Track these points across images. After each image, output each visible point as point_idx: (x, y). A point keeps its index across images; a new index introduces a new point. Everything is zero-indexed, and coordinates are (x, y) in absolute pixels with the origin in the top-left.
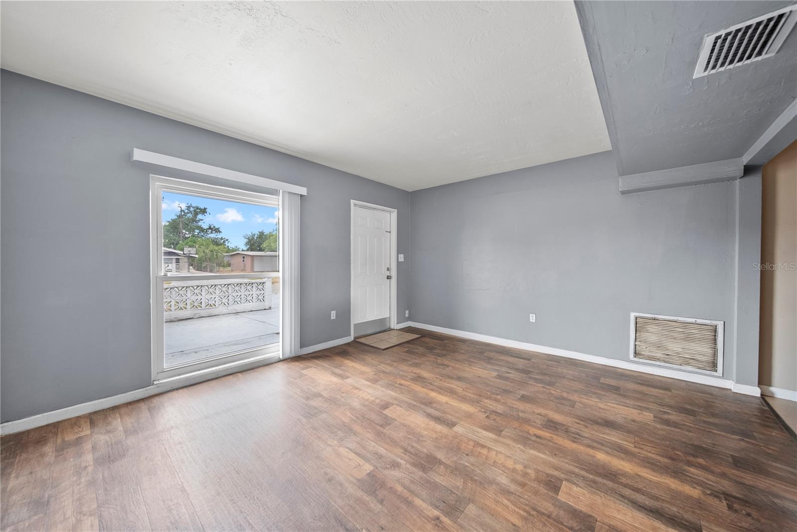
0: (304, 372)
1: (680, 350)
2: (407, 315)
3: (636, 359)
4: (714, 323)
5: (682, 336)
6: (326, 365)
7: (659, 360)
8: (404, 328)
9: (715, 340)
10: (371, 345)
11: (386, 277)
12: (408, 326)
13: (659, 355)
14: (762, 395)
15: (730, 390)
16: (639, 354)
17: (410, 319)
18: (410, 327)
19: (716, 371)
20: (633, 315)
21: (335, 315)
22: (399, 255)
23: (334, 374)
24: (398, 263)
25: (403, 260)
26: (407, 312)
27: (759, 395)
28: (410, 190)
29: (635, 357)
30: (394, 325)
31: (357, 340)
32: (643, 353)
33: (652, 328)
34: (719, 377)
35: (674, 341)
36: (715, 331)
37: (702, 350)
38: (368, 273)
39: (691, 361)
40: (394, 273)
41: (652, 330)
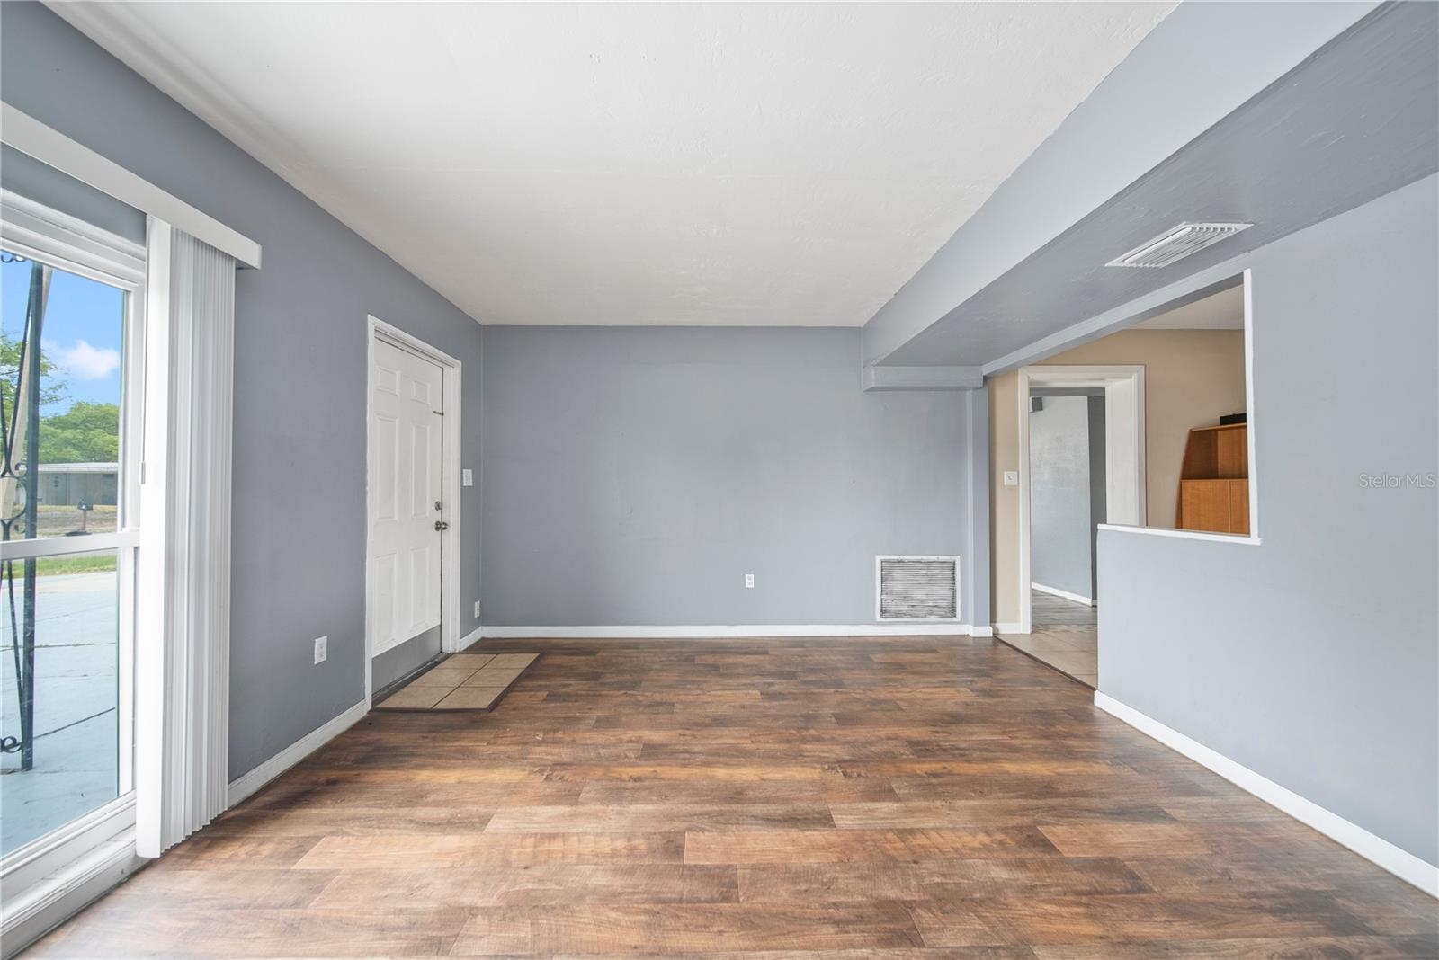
0: (307, 863)
1: (924, 597)
2: (477, 614)
3: (883, 619)
4: (953, 558)
5: (926, 579)
6: (363, 811)
7: (905, 614)
8: (474, 644)
9: (954, 579)
10: (440, 706)
11: (434, 526)
12: (480, 637)
13: (905, 608)
14: (994, 634)
15: (968, 635)
16: (886, 612)
17: (485, 620)
18: (483, 639)
19: (955, 616)
20: (879, 558)
21: (325, 649)
22: (464, 471)
23: (427, 825)
24: (464, 490)
25: (471, 484)
26: (477, 605)
27: (991, 635)
28: (483, 322)
29: (882, 616)
30: (454, 641)
31: (380, 706)
32: (890, 609)
33: (898, 574)
34: (957, 623)
35: (919, 586)
36: (954, 568)
37: (942, 591)
38: (396, 518)
39: (935, 609)
40: (453, 515)
41: (898, 576)
